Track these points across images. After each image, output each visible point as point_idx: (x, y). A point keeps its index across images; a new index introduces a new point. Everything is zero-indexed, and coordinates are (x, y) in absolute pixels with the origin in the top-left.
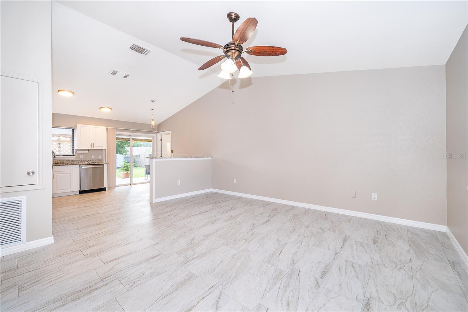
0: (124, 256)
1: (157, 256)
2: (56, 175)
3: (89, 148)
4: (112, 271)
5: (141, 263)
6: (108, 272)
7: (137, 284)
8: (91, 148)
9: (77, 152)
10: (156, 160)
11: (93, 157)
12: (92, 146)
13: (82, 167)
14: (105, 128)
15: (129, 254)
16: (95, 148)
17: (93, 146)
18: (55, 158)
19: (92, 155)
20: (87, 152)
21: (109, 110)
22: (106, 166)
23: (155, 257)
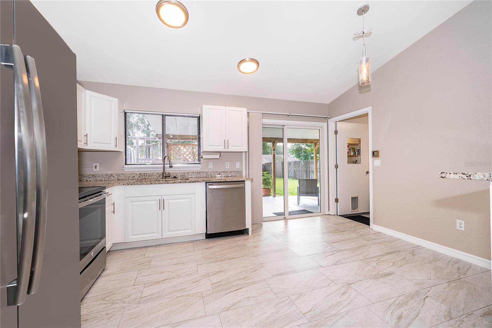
2: (169, 202)
3: (221, 149)
8: (225, 150)
9: (203, 158)
11: (227, 166)
13: (210, 187)
14: (245, 110)
16: (231, 149)
17: (227, 147)
19: (226, 163)
20: (218, 156)
22: (248, 184)
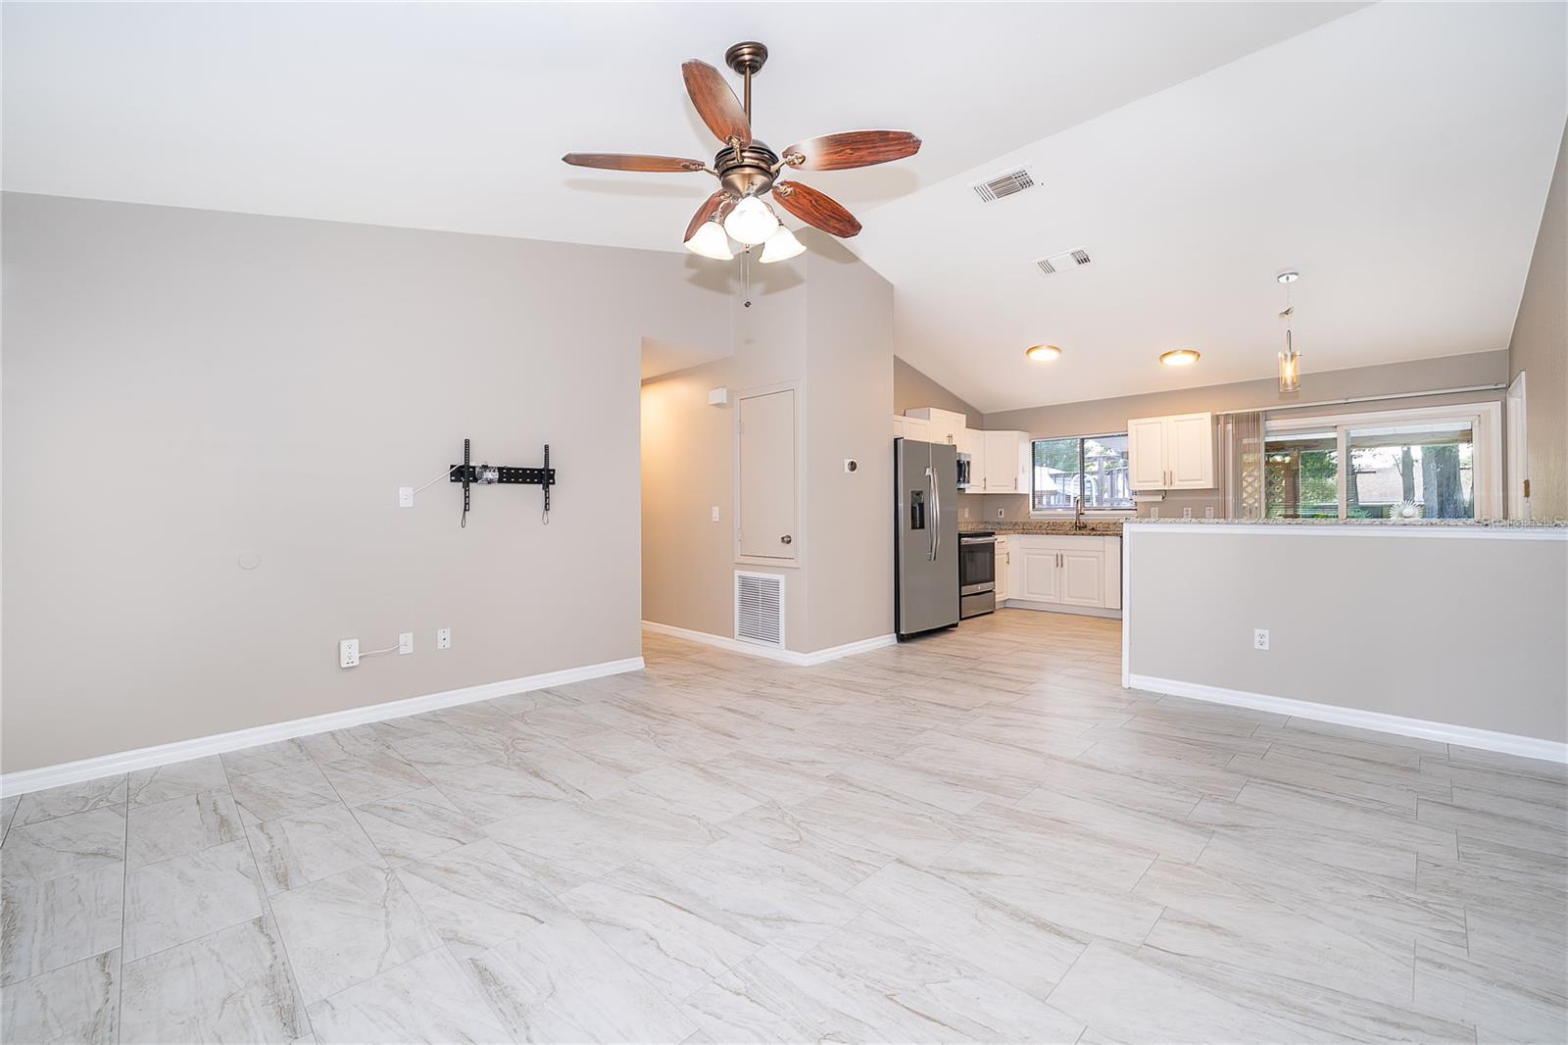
3: (1160, 486)
8: (1166, 488)
10: (1132, 529)
12: (1168, 482)
14: (1208, 417)
16: (1178, 485)
18: (1081, 517)
20: (1160, 499)
21: (1190, 359)
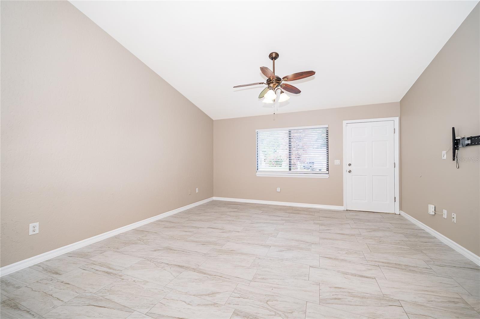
0: (352, 275)
1: (326, 257)
4: (370, 268)
5: (343, 260)
6: (374, 269)
7: (355, 251)
15: (346, 274)
23: (328, 258)
